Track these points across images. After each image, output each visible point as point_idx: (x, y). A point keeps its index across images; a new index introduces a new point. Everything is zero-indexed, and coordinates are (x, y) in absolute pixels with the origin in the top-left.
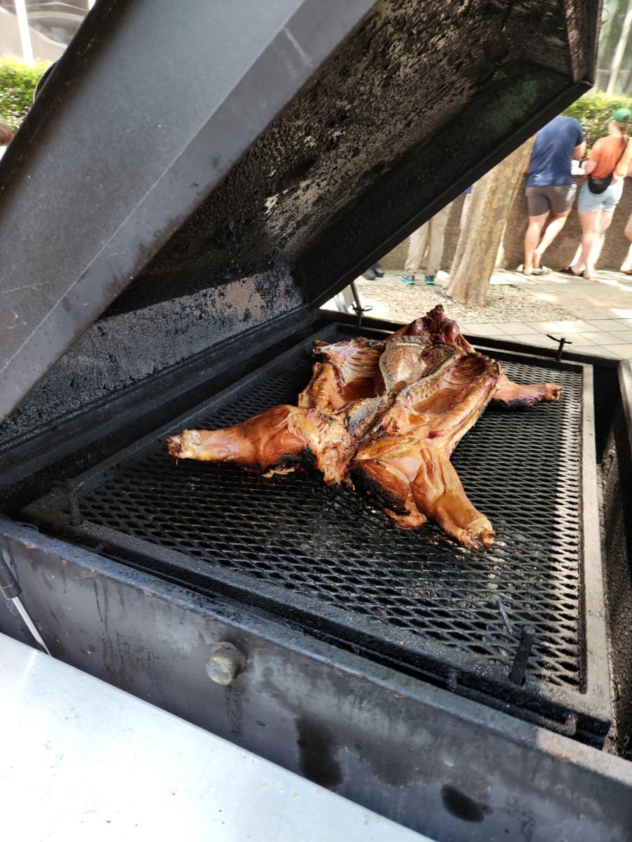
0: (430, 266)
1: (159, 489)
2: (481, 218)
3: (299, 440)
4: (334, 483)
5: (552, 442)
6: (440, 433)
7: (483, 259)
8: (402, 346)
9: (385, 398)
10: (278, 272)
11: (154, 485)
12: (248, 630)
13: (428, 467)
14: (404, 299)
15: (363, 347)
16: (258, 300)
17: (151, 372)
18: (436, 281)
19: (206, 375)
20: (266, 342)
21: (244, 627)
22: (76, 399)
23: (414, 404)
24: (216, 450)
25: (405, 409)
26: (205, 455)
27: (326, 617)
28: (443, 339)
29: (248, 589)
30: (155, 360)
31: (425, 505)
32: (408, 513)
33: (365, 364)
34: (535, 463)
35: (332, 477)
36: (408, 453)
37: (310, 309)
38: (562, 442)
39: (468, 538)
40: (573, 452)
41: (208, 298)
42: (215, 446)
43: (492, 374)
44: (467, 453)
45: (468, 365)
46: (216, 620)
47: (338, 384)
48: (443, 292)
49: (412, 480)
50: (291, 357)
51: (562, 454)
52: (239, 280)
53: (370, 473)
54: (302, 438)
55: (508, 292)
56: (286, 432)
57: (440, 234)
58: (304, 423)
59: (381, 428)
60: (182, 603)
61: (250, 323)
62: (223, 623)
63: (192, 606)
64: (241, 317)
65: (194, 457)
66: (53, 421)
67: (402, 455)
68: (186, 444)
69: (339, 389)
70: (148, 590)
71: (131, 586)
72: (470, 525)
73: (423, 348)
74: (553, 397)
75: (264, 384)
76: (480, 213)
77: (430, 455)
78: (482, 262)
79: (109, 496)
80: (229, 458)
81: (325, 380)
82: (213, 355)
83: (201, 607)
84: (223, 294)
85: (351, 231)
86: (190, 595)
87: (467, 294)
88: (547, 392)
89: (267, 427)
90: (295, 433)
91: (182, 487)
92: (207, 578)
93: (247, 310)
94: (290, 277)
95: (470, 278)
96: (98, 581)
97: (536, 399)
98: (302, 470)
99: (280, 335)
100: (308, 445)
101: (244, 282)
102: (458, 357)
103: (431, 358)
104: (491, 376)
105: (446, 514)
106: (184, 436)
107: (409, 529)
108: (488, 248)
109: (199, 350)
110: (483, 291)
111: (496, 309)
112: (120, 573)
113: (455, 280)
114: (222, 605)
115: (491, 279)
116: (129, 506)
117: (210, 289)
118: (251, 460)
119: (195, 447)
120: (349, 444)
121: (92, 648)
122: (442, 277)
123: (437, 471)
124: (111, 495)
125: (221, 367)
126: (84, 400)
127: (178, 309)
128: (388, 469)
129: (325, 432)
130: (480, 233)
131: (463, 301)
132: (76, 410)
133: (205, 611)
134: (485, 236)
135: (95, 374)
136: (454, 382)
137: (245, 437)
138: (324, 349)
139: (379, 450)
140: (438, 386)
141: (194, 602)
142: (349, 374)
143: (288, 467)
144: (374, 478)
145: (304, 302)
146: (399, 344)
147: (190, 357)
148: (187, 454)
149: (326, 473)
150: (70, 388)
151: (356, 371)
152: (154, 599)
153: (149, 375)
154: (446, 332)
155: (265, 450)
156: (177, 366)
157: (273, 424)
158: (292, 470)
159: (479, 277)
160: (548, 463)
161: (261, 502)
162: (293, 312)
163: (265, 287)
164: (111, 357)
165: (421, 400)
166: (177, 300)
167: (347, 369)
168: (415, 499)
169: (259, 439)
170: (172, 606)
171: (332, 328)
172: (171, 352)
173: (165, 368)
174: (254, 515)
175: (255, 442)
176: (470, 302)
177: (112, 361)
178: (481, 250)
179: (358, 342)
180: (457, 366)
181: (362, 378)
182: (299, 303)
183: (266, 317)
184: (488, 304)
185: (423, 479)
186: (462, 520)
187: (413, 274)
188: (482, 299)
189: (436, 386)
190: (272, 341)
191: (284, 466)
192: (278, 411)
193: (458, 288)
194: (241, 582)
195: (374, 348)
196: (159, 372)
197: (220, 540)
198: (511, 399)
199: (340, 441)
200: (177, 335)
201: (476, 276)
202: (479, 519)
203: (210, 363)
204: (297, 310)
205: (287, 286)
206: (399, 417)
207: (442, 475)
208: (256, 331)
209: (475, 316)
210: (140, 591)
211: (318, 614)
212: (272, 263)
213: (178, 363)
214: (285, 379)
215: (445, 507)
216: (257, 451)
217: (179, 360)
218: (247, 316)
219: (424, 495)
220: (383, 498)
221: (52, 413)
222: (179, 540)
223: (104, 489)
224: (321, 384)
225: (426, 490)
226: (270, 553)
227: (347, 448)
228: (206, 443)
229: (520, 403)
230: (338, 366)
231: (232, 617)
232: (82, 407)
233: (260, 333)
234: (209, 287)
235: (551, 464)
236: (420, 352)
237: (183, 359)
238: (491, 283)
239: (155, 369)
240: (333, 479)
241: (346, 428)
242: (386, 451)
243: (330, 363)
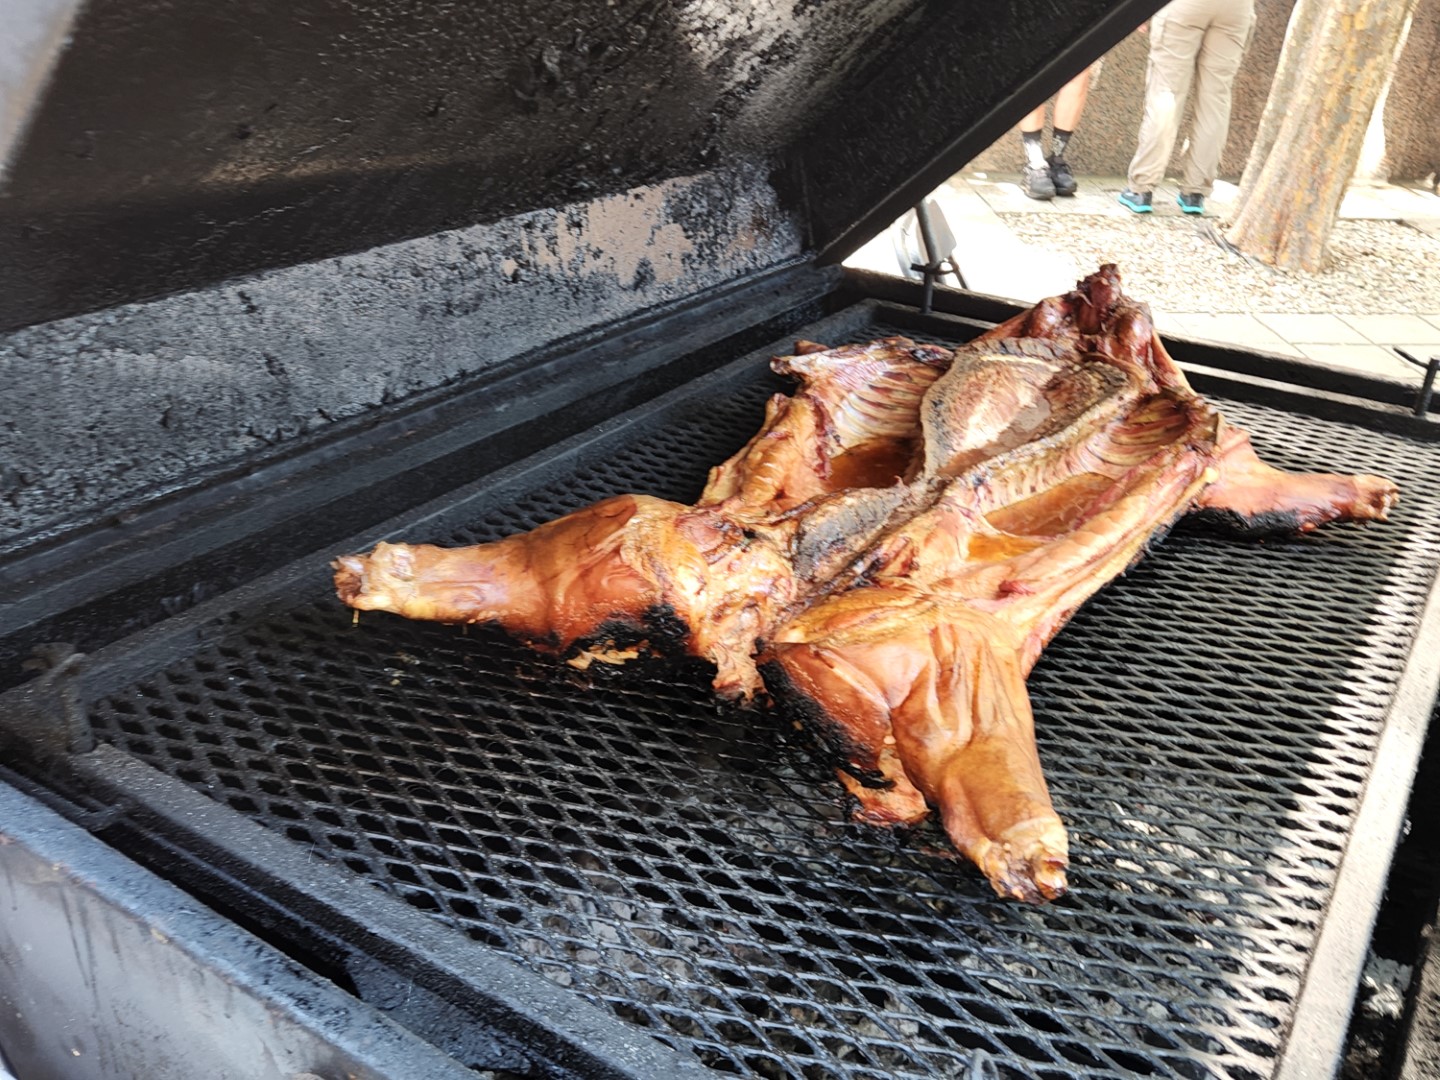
0: (1192, 169)
1: (316, 677)
2: (1324, 53)
3: (646, 583)
4: (735, 693)
5: (1343, 626)
6: (1022, 587)
7: (1322, 154)
8: (994, 364)
9: (919, 489)
10: (734, 175)
11: (307, 667)
12: (356, 1053)
13: (942, 674)
15: (900, 361)
16: (675, 239)
17: (377, 401)
18: (1206, 206)
19: (509, 414)
20: (683, 340)
21: (348, 1046)
22: (175, 456)
23: (997, 506)
24: (448, 595)
25: (963, 520)
26: (419, 605)
27: (573, 1039)
28: (1108, 349)
29: (412, 946)
30: (387, 374)
31: (920, 770)
32: (890, 785)
33: (900, 404)
34: (1277, 679)
35: (732, 678)
36: (896, 635)
37: (818, 264)
38: (1369, 628)
39: (1002, 866)
40: (1390, 656)
41: (537, 232)
42: (447, 584)
43: (1200, 443)
44: (1104, 640)
45: (1153, 417)
46: (290, 1019)
47: (819, 450)
48: (1219, 232)
49: (898, 702)
50: (736, 378)
51: (1356, 661)
52: (624, 192)
53: (798, 678)
54: (652, 578)
55: (1389, 240)
56: (617, 561)
57: (1223, 92)
58: (668, 541)
59: (876, 566)
60: (228, 968)
61: (649, 294)
62: (306, 1029)
63: (245, 979)
64: (627, 277)
65: (394, 609)
66: (109, 504)
67: (882, 638)
68: (374, 575)
69: (819, 461)
70: (160, 924)
71: (126, 912)
72: (1008, 834)
73: (1055, 369)
74: (1372, 511)
75: (653, 441)
76: (1323, 41)
77: (955, 643)
78: (1319, 161)
79: (197, 687)
80: (481, 616)
81: (785, 438)
82: (546, 366)
83: (266, 983)
84: (579, 225)
85: (919, 78)
86: (252, 949)
87: (1278, 240)
88: (1356, 495)
89: (574, 547)
90: (637, 566)
91: (372, 677)
92: (327, 908)
93: (644, 264)
94: (769, 188)
95: (1287, 202)
96: (68, 894)
97: (1324, 512)
98: (656, 655)
99: (724, 324)
100: (664, 596)
101: (637, 196)
102: (1131, 395)
103: (1065, 395)
104: (1194, 448)
105: (963, 798)
106: (375, 557)
107: (883, 824)
108: (1338, 128)
109: (507, 354)
110: (1319, 233)
111: (1350, 279)
112: (113, 879)
113: (1251, 205)
114: (317, 984)
115: (1344, 204)
116: (231, 714)
117: (543, 212)
118: (536, 624)
119: (397, 584)
120: (792, 598)
121: (80, 1046)
122: (1222, 197)
123: (962, 687)
124: (200, 685)
125: (555, 396)
126: (197, 459)
127: (455, 256)
128: (838, 671)
129: (729, 568)
130: (1317, 90)
131: (1266, 256)
132: (171, 482)
133: (271, 994)
134: (1331, 99)
135: (227, 400)
136: (1114, 458)
137: (527, 567)
138: (797, 363)
139: (829, 623)
140: (1068, 464)
141: (254, 969)
142: (852, 426)
143: (620, 647)
144: (807, 692)
145: (805, 248)
146: (989, 357)
147: (483, 369)
148: (376, 600)
149: (721, 667)
150: (160, 430)
151: (875, 419)
152: (171, 949)
153: (371, 406)
154: (1116, 332)
155: (569, 606)
156: (443, 389)
157: (591, 539)
158: (632, 654)
159: (1309, 200)
160: (1311, 682)
161: (545, 728)
162: (769, 271)
163: (697, 209)
164: (270, 361)
165: (1015, 498)
166: (453, 235)
167: (851, 413)
168: (899, 750)
169: (555, 576)
170: (207, 973)
171: (861, 312)
172: (432, 356)
173: (413, 393)
174: (517, 757)
175: (547, 582)
176: (1284, 258)
177: (272, 373)
178: (1320, 131)
179: (891, 348)
180: (1125, 419)
181: (888, 437)
182: (789, 251)
183: (694, 282)
184: (1330, 265)
185: (923, 703)
186: (993, 818)
187: (1150, 188)
188: (1314, 255)
189: (1062, 465)
190: (699, 339)
191: (610, 642)
192: (610, 508)
193: (1256, 224)
194: (400, 927)
195: (927, 365)
196: (397, 401)
197: (410, 814)
198: (1256, 510)
199: (765, 589)
200: (450, 317)
201: (1302, 196)
202: (1035, 821)
203: (531, 386)
204: (781, 267)
205: (758, 209)
206: (927, 540)
207: (975, 696)
208: (669, 314)
209: (1295, 294)
210: (145, 927)
211: (557, 1028)
212: (713, 153)
213: (448, 382)
214: (708, 432)
215: (962, 780)
216: (550, 602)
217: (451, 375)
218: (643, 278)
219: (920, 744)
220: (827, 742)
221: (112, 485)
222: (315, 805)
223: (190, 667)
224: (772, 447)
225: (926, 729)
226: (518, 856)
228: (428, 576)
229: (1279, 521)
230: (829, 406)
231: (327, 1017)
232: (189, 472)
233: (676, 316)
234: (539, 207)
235: (1319, 684)
236: (1044, 379)
237: (463, 374)
238: (1342, 213)
239: (387, 394)
240: (734, 684)
241: (791, 559)
242: (842, 626)
243: (808, 397)
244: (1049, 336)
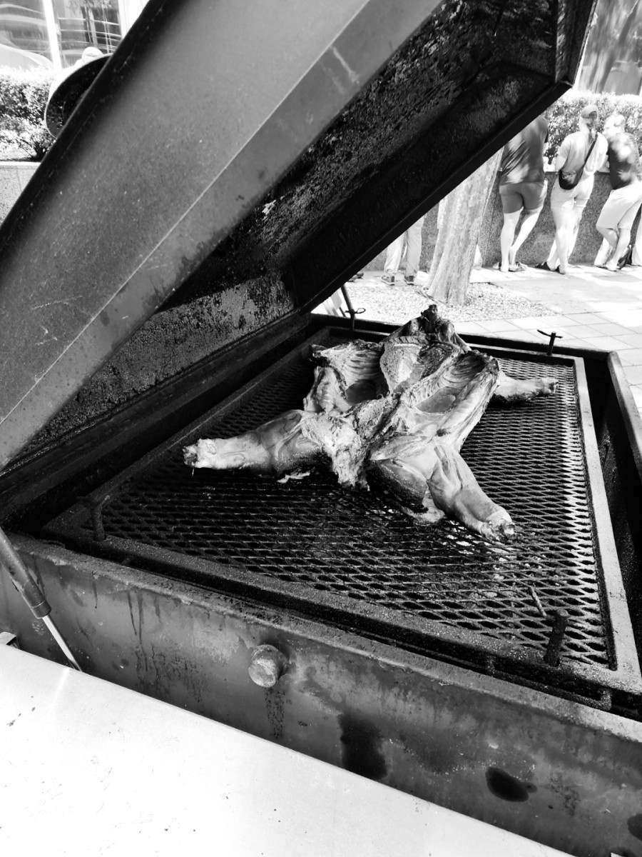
0: (408, 266)
1: (175, 500)
2: (458, 216)
3: (314, 444)
4: (349, 484)
5: (554, 434)
6: (448, 431)
7: (461, 257)
8: (400, 347)
9: (390, 398)
10: (269, 278)
11: (170, 497)
12: (290, 631)
13: (443, 464)
14: (385, 300)
15: (361, 349)
16: (252, 307)
17: (153, 383)
18: (415, 282)
19: (207, 383)
20: (263, 348)
21: (285, 628)
22: (82, 414)
23: (418, 403)
24: (231, 458)
25: (410, 409)
26: (221, 463)
27: (362, 614)
28: (439, 339)
29: (282, 592)
30: (156, 371)
31: (443, 501)
32: (426, 510)
33: (364, 367)
34: (540, 456)
36: (423, 451)
37: (301, 314)
38: (563, 434)
39: (489, 530)
40: (574, 443)
41: (204, 306)
42: (230, 453)
43: (493, 370)
44: (473, 449)
45: (467, 363)
46: (257, 623)
47: (341, 388)
48: (424, 291)
49: (429, 477)
50: (289, 362)
51: (564, 446)
52: (233, 287)
53: (388, 473)
54: (316, 441)
55: (487, 290)
56: (301, 436)
57: (418, 234)
58: (317, 426)
59: (391, 429)
60: (221, 609)
61: (245, 330)
62: (264, 626)
63: (232, 612)
64: (236, 325)
65: (210, 466)
66: (61, 437)
67: (417, 453)
68: (202, 454)
69: (341, 392)
70: (185, 599)
71: (167, 596)
72: (489, 518)
73: (421, 348)
74: (550, 391)
75: (265, 391)
76: (457, 212)
77: (444, 452)
78: (460, 260)
79: (126, 509)
80: (244, 466)
81: (327, 384)
82: (211, 363)
83: (241, 611)
84: (218, 302)
86: (228, 601)
87: (448, 294)
88: (544, 386)
89: (282, 432)
90: (310, 437)
91: (199, 497)
92: (240, 584)
93: (242, 317)
94: (281, 282)
95: (449, 277)
96: (133, 594)
97: (534, 393)
98: (317, 473)
99: (275, 341)
100: (323, 448)
101: (237, 289)
102: (456, 355)
103: (429, 358)
104: (491, 373)
105: (465, 509)
106: (199, 445)
107: (428, 525)
108: (466, 246)
109: (197, 359)
110: (463, 289)
111: (476, 307)
112: (155, 584)
113: (436, 279)
114: (261, 609)
115: (471, 277)
116: (149, 519)
117: (205, 297)
118: (266, 466)
119: (211, 456)
120: (360, 445)
121: (125, 663)
123: (452, 468)
124: (128, 509)
125: (222, 375)
126: (90, 414)
127: (176, 319)
128: (404, 468)
129: (337, 435)
130: (457, 231)
131: (444, 300)
132: (83, 425)
133: (245, 615)
134: (462, 235)
135: (100, 388)
136: (454, 380)
137: (259, 443)
138: (323, 353)
139: (394, 450)
140: (438, 385)
141: (233, 607)
142: (351, 378)
143: (304, 472)
144: (392, 477)
145: (295, 307)
146: (396, 345)
147: (190, 367)
148: (202, 464)
149: (340, 476)
150: (77, 403)
151: (357, 373)
152: (192, 607)
153: (151, 386)
154: (442, 331)
155: (281, 456)
156: (178, 376)
157: (287, 429)
158: (308, 474)
159: (458, 276)
160: (551, 455)
161: (279, 508)
162: (285, 317)
163: (258, 293)
164: (114, 369)
165: (423, 400)
166: (175, 310)
167: (347, 372)
168: (432, 496)
169: (274, 445)
170: (211, 613)
171: (326, 332)
172: (171, 362)
173: (166, 379)
174: (274, 521)
175: (270, 448)
176: (451, 300)
177: (115, 374)
178: (460, 248)
179: (357, 344)
180: (455, 365)
181: (363, 380)
182: (291, 308)
183: (259, 323)
184: (468, 302)
185: (440, 476)
186: (481, 513)
187: (393, 275)
188: (462, 297)
189: (436, 385)
190: (268, 346)
191: (300, 470)
192: (290, 416)
193: (439, 287)
194: (275, 586)
195: (372, 350)
196: (161, 383)
197: (244, 547)
198: (510, 395)
199: (351, 443)
200: (176, 345)
201: (455, 275)
202: (498, 512)
203: (208, 372)
204: (290, 315)
205: (278, 291)
206: (406, 417)
207: (457, 471)
208: (252, 337)
209: (457, 314)
210: (178, 601)
211: (354, 612)
212: (265, 269)
213: (178, 373)
214: (285, 385)
215: (463, 502)
216: (272, 457)
217: (179, 369)
218: (242, 323)
219: (442, 491)
220: (400, 496)
221: (60, 429)
222: (204, 549)
223: (120, 503)
224: (324, 387)
225: (443, 486)
226: (295, 556)
227: (359, 450)
228: (221, 451)
229: (518, 398)
230: (339, 370)
231: (272, 620)
232: (88, 421)
233: (255, 340)
234: (205, 295)
235: (555, 455)
236: (418, 352)
237: (183, 369)
238: (471, 281)
239: (157, 380)
241: (356, 430)
242: (401, 451)
243: (331, 367)
244: (415, 334)
